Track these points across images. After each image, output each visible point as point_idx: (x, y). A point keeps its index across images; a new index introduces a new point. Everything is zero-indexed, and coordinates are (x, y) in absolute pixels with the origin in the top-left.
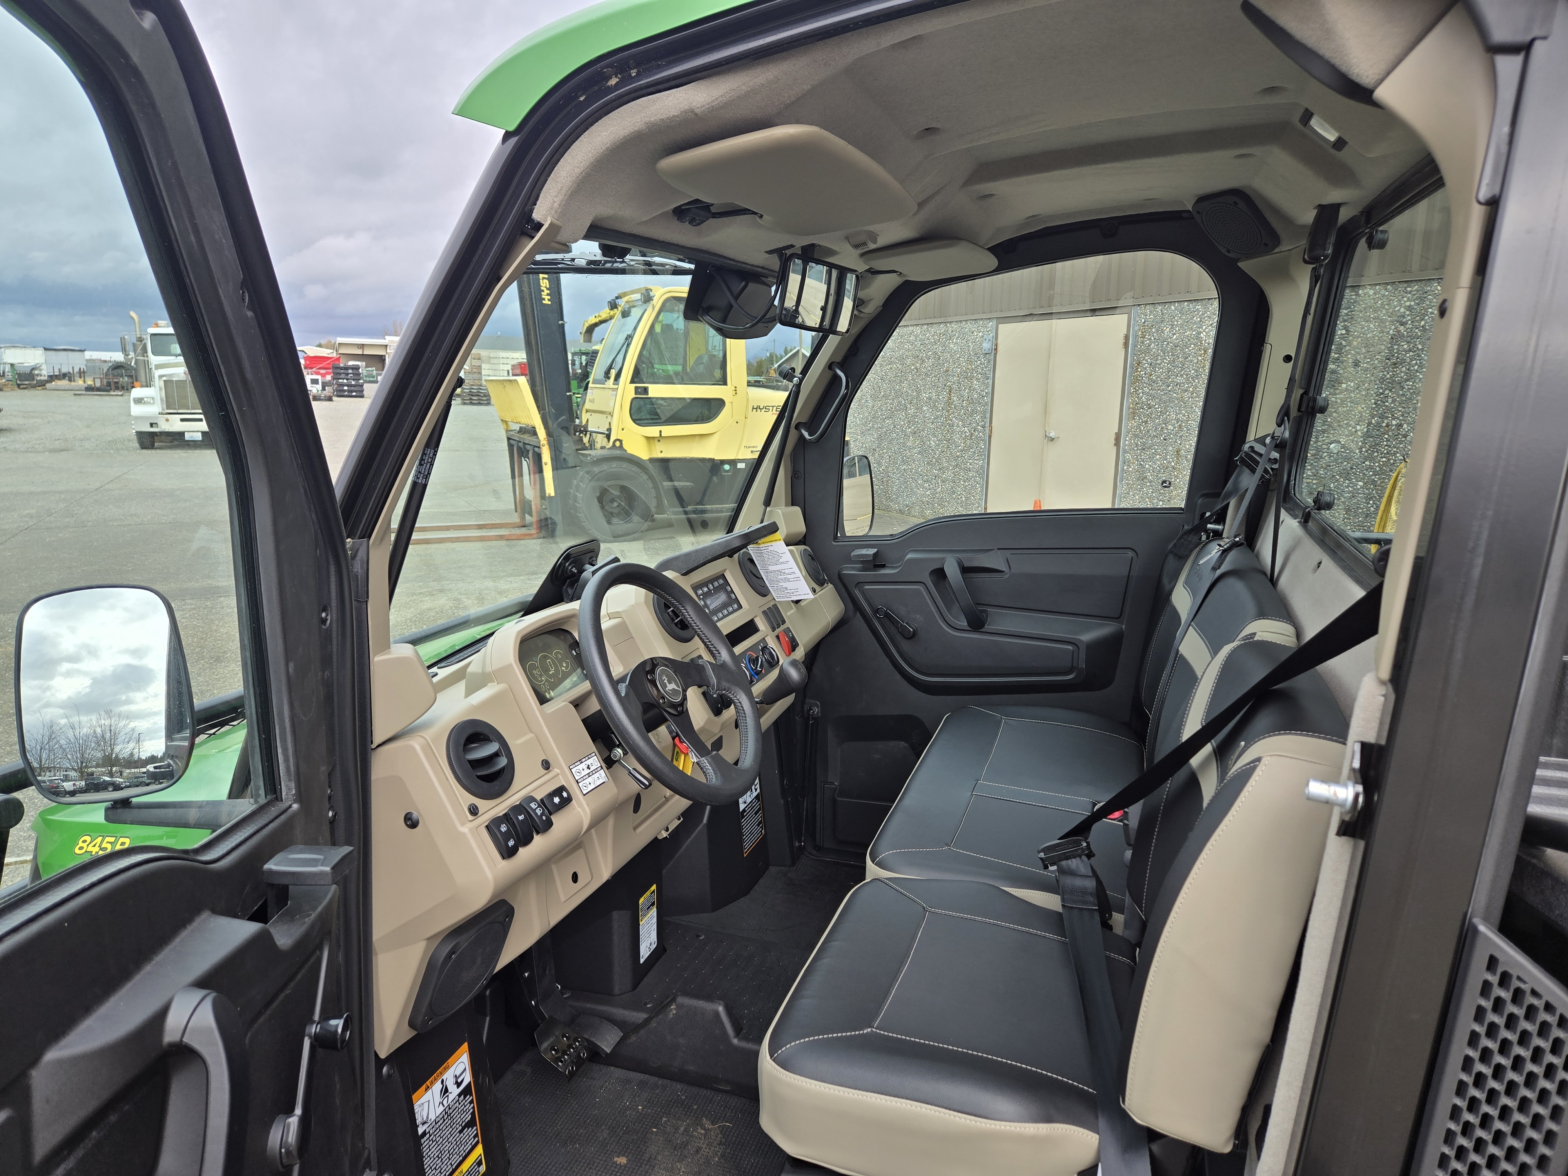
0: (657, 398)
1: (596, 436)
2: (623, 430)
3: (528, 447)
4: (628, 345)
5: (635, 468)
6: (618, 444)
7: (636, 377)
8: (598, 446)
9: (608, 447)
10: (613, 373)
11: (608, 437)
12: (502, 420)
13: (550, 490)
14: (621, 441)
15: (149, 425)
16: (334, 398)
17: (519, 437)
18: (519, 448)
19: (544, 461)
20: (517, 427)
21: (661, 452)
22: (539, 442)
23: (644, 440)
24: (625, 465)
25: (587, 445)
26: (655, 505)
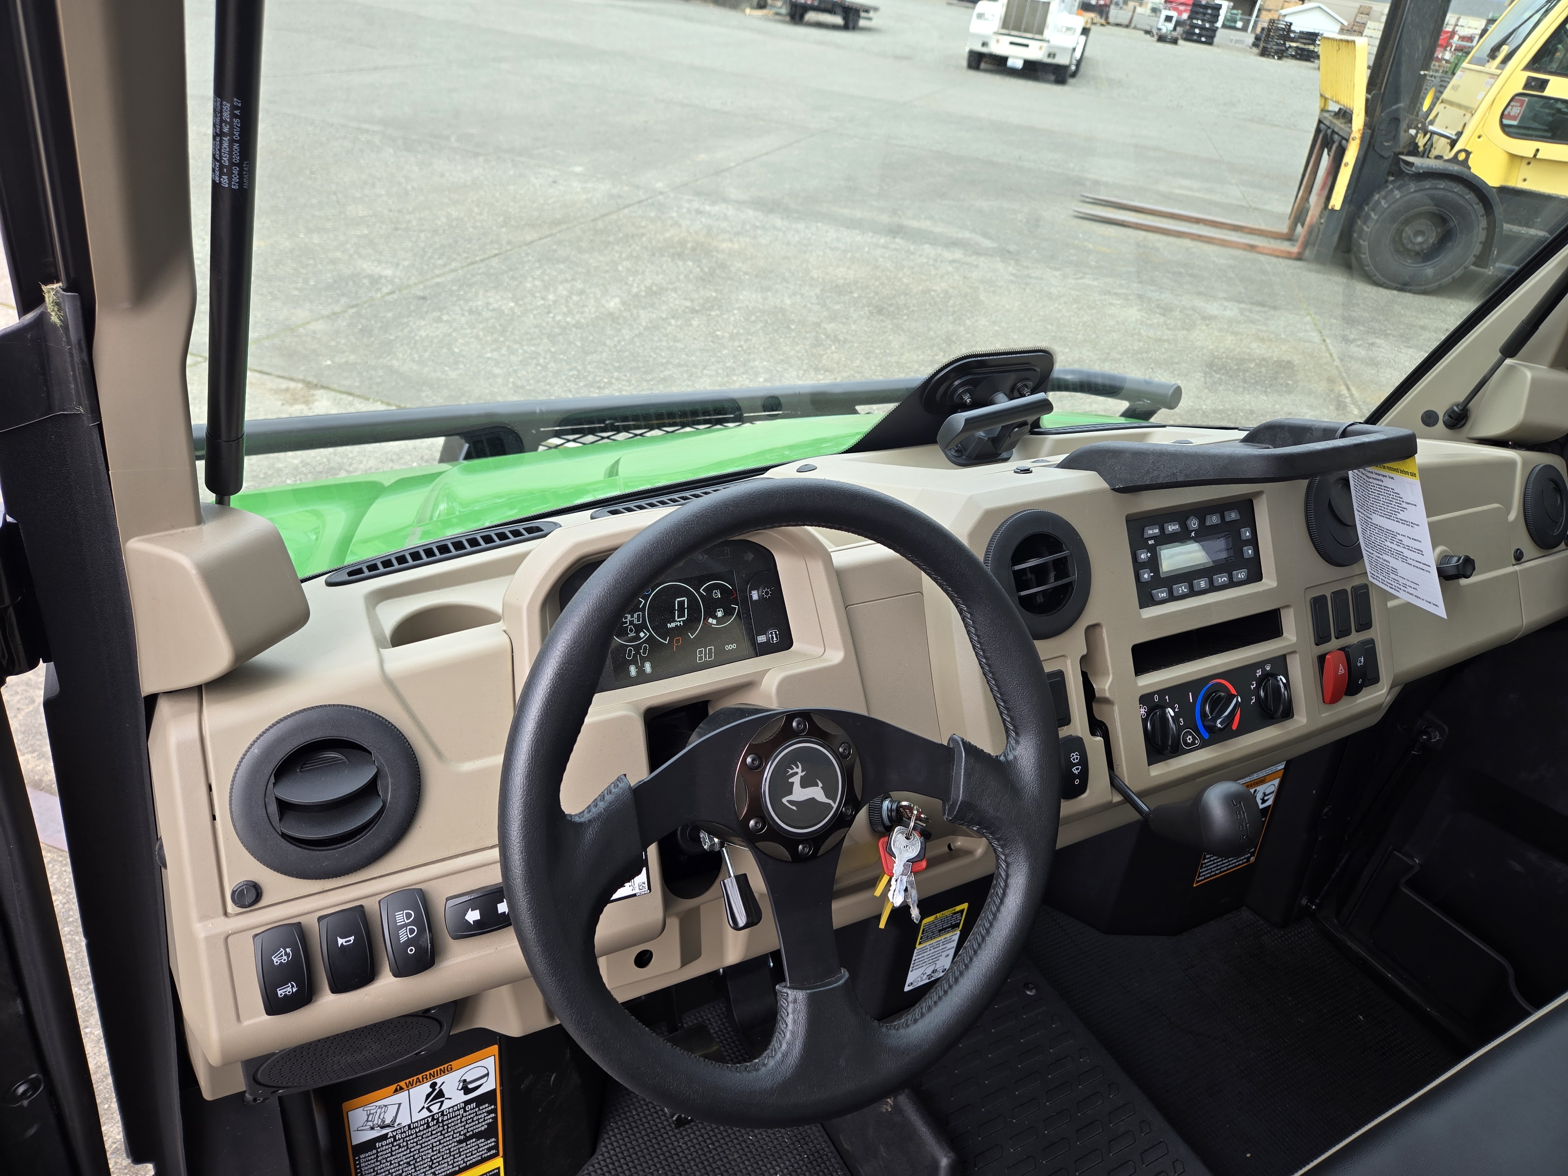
0: (1557, 100)
1: (1438, 140)
2: (1479, 137)
3: (1336, 137)
4: (1547, 12)
5: (1470, 196)
6: (1462, 156)
7: (1539, 61)
8: (1434, 153)
9: (1446, 158)
10: (1505, 50)
11: (1453, 143)
12: (1321, 95)
13: (1337, 201)
14: (1468, 153)
15: (980, 44)
16: (1180, 42)
17: (1331, 122)
18: (1325, 135)
19: (1345, 160)
20: (1335, 108)
21: (1525, 180)
22: (1350, 134)
23: (1504, 158)
24: (1458, 188)
25: (1421, 149)
26: (1478, 253)
